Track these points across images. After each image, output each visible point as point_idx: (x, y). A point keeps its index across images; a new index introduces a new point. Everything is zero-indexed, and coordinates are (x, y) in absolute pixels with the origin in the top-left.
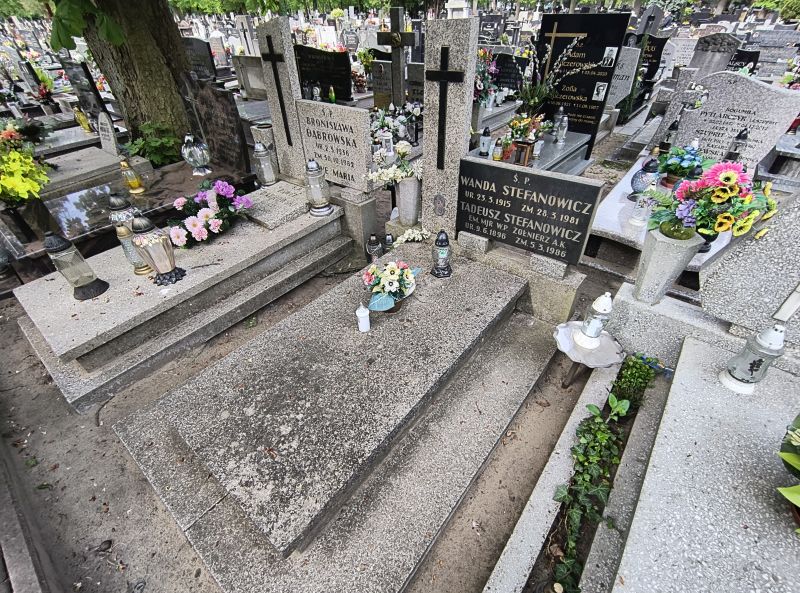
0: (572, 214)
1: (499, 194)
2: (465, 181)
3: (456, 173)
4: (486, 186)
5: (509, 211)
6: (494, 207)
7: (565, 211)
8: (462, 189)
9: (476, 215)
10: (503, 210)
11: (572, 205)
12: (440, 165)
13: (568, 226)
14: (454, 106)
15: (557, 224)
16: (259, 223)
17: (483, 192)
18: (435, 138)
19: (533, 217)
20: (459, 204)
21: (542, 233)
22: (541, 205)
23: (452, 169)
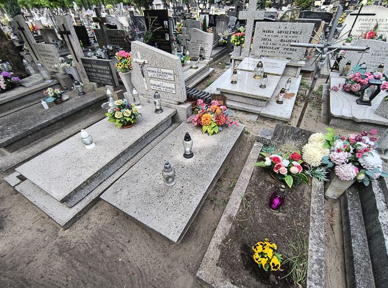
1: (92, 68)
2: (84, 65)
3: (82, 63)
5: (96, 73)
6: (93, 72)
7: (106, 70)
8: (85, 68)
9: (91, 76)
12: (78, 62)
16: (24, 86)
17: (89, 68)
19: (101, 73)
20: (87, 73)
21: (105, 78)
22: (101, 69)
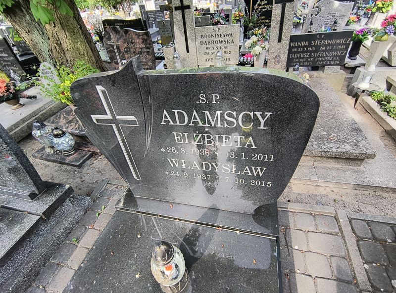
0: (343, 44)
1: (310, 45)
2: (292, 44)
3: (288, 42)
4: (303, 44)
5: (314, 51)
6: (307, 52)
7: (340, 44)
8: (290, 48)
9: (297, 58)
10: (311, 52)
11: (342, 41)
12: (280, 41)
13: (340, 50)
14: (288, 12)
15: (336, 50)
17: (302, 47)
18: (278, 29)
19: (325, 51)
20: (289, 56)
21: (329, 56)
22: (329, 45)
23: (286, 41)
